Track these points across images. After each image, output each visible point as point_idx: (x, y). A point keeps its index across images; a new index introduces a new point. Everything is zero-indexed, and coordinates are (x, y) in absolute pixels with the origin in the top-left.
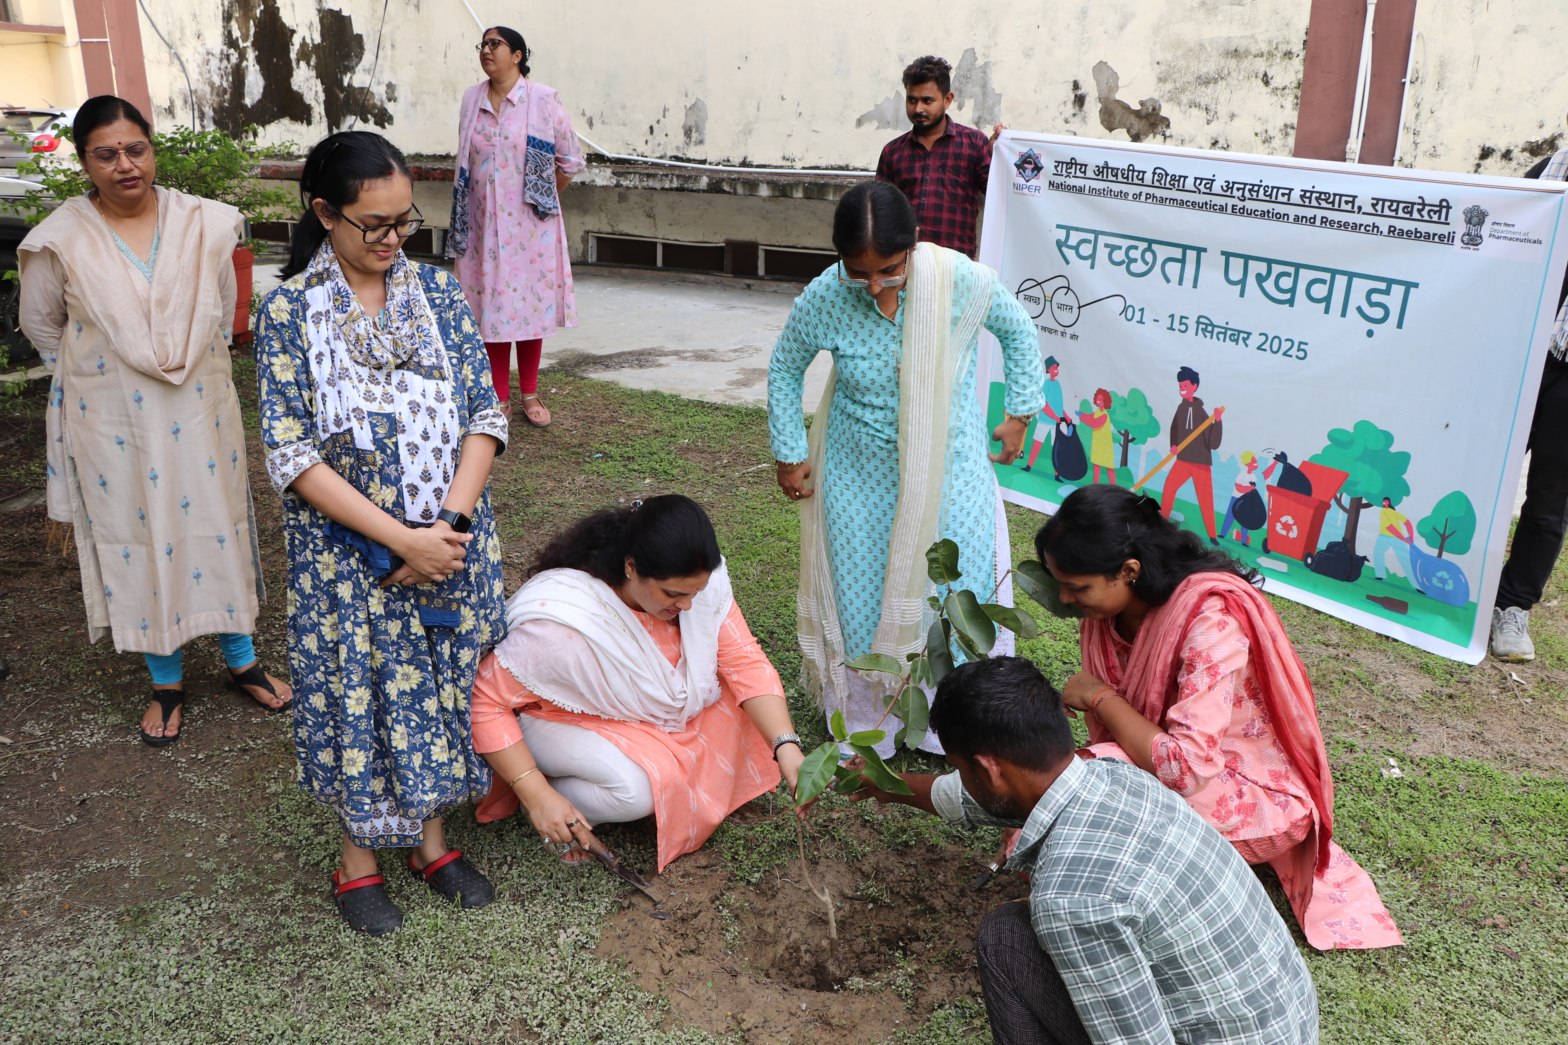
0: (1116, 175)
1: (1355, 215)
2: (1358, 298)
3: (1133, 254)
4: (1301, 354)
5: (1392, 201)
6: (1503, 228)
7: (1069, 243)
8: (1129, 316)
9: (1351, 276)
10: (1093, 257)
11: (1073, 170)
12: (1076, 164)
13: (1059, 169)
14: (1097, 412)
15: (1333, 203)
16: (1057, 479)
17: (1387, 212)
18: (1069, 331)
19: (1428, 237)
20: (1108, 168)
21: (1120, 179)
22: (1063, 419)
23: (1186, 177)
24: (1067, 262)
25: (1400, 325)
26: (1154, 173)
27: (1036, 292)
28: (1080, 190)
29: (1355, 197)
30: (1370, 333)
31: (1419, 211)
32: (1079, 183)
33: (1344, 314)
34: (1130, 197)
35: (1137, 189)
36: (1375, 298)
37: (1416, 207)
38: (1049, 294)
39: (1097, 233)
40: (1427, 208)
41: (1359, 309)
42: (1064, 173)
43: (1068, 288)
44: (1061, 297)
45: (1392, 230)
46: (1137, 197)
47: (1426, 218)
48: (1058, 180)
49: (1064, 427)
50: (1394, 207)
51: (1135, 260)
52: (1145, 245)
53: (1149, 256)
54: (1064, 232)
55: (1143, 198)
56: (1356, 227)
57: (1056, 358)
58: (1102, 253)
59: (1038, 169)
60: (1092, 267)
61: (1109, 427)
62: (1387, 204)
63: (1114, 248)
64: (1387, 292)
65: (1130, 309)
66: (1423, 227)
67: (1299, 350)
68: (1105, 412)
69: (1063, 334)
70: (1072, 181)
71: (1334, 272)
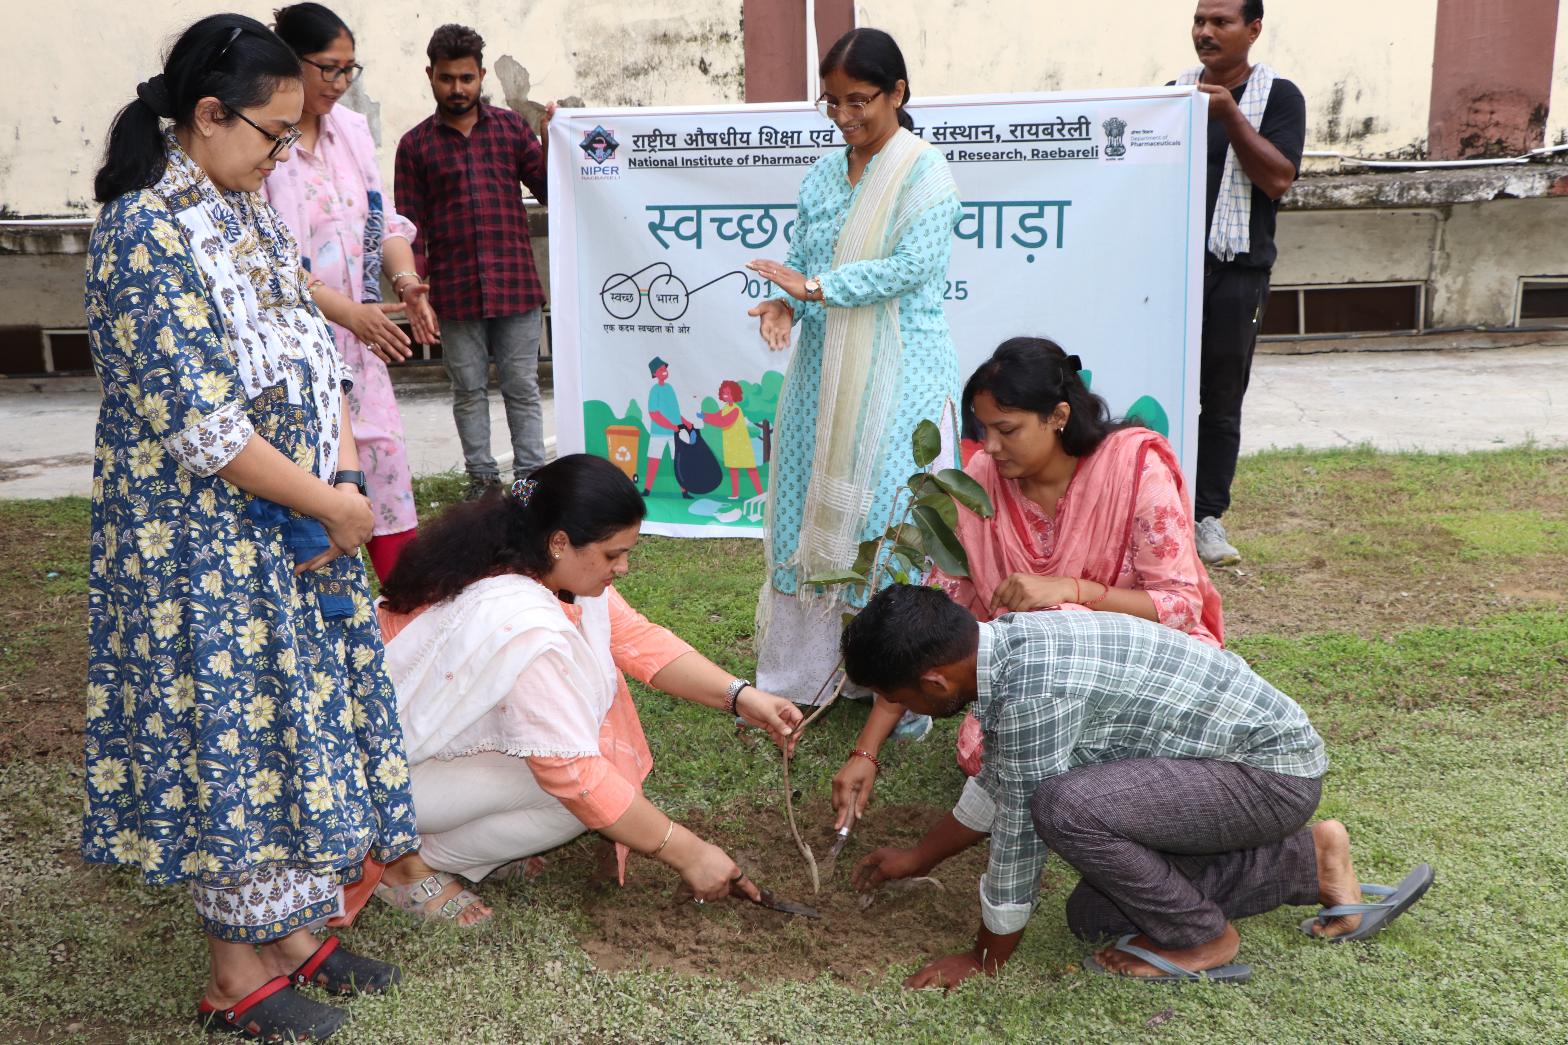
0: (714, 141)
1: (995, 144)
2: (1011, 225)
3: (747, 224)
4: (961, 294)
5: (1031, 126)
6: (1142, 135)
7: (666, 224)
8: (754, 292)
9: (1000, 205)
10: (698, 235)
11: (658, 143)
12: (661, 136)
13: (640, 143)
14: (725, 408)
15: (969, 136)
16: (686, 496)
17: (1027, 136)
18: (676, 324)
19: (1072, 154)
20: (702, 134)
21: (719, 144)
22: (681, 427)
23: (799, 133)
24: (666, 246)
25: (1060, 244)
26: (761, 133)
27: (627, 288)
28: (672, 164)
29: (991, 127)
30: (1031, 259)
31: (1060, 131)
32: (669, 156)
33: (999, 245)
34: (735, 163)
35: (742, 154)
36: (1029, 223)
37: (1056, 128)
38: (644, 286)
39: (699, 209)
40: (1067, 127)
41: (1015, 237)
42: (647, 147)
43: (670, 275)
44: (661, 288)
45: (1035, 153)
46: (743, 161)
47: (1068, 136)
48: (641, 156)
49: (684, 436)
50: (1034, 130)
51: (751, 231)
52: (761, 212)
53: (767, 224)
54: (657, 213)
55: (751, 161)
56: (997, 156)
57: (664, 359)
58: (709, 230)
59: (611, 147)
60: (699, 246)
61: (743, 422)
62: (1026, 128)
63: (722, 221)
64: (1040, 215)
65: (754, 285)
66: (1067, 146)
67: (958, 290)
68: (735, 405)
69: (668, 329)
70: (658, 156)
71: (981, 205)
